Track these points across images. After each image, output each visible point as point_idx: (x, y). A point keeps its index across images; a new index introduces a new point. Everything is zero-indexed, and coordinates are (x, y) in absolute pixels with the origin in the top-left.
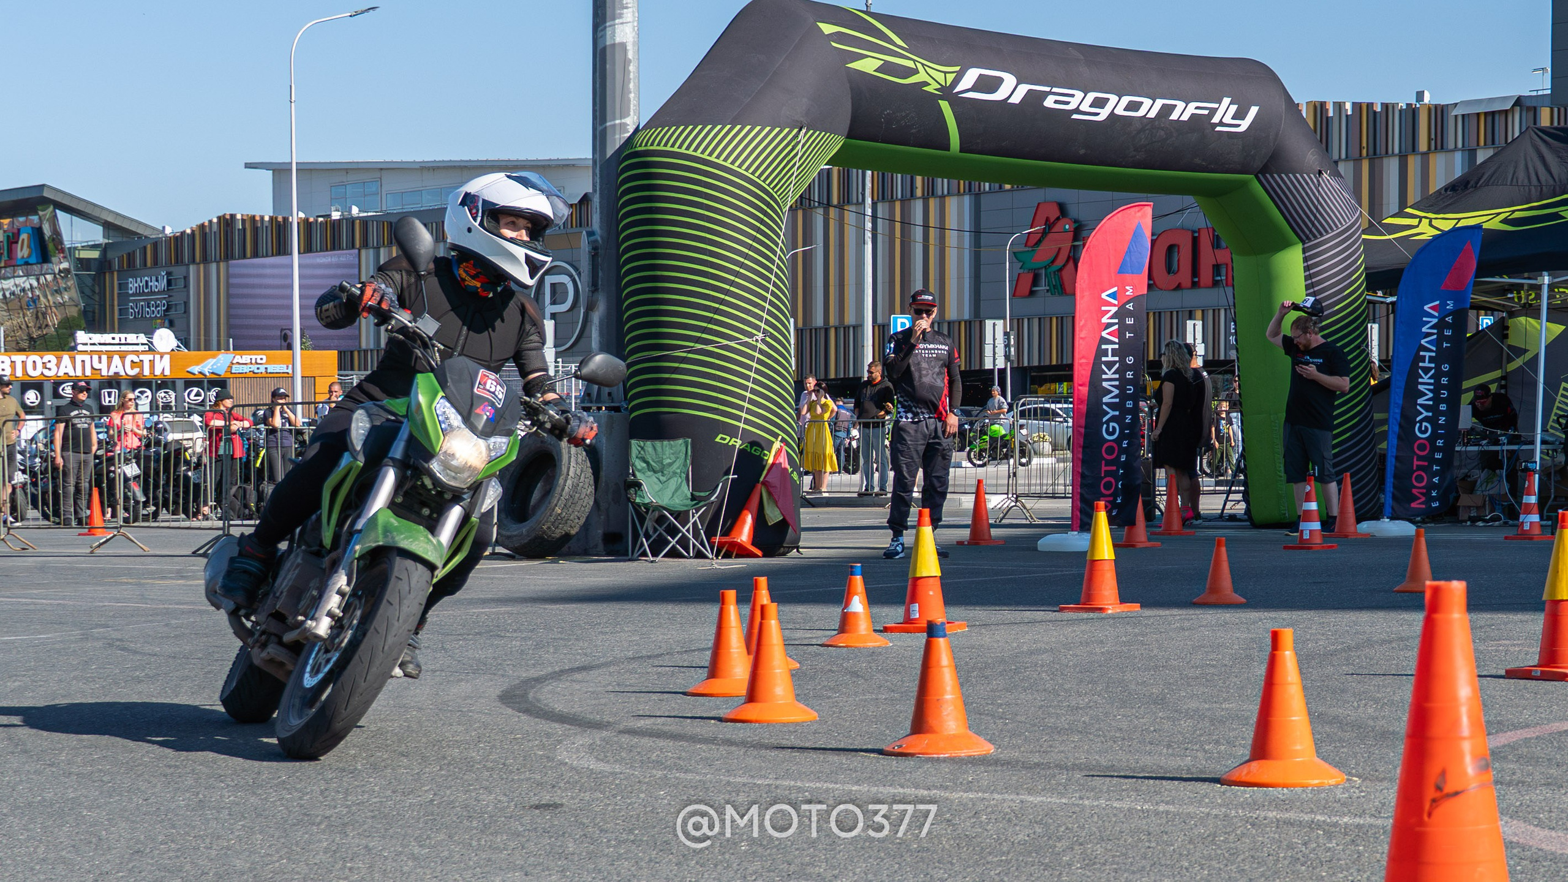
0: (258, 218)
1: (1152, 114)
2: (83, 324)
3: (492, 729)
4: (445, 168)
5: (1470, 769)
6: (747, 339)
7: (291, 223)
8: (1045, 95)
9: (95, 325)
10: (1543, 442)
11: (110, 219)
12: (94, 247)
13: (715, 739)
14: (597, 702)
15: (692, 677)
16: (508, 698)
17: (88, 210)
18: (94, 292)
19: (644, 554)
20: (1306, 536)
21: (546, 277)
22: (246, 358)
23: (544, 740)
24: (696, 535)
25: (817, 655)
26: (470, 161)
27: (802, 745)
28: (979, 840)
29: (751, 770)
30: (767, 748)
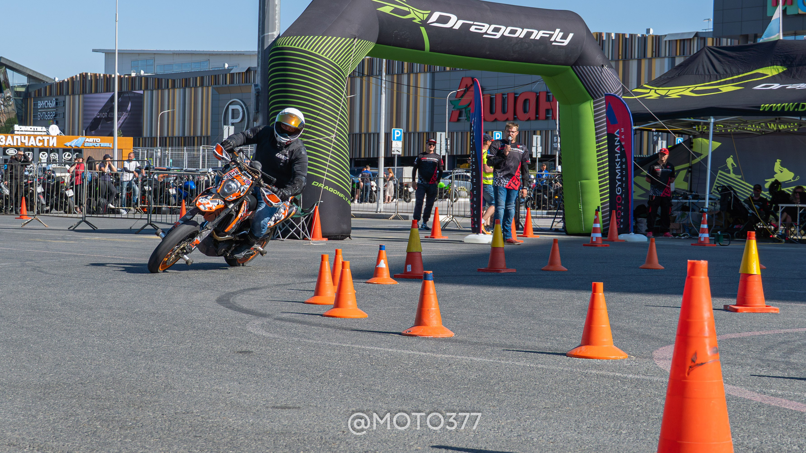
0: (98, 75)
1: (522, 36)
2: (17, 122)
3: (215, 315)
4: (184, 54)
5: (709, 353)
6: (327, 137)
7: (114, 78)
8: (471, 25)
9: (23, 122)
10: (710, 199)
11: (31, 74)
12: (23, 86)
13: (321, 324)
14: (262, 305)
15: (306, 295)
16: (220, 301)
17: (21, 69)
18: (22, 107)
19: (278, 237)
20: (594, 240)
21: (230, 106)
22: (91, 139)
23: (240, 321)
24: (303, 229)
25: (364, 287)
26: (196, 51)
27: (362, 329)
29: (339, 340)
30: (345, 330)
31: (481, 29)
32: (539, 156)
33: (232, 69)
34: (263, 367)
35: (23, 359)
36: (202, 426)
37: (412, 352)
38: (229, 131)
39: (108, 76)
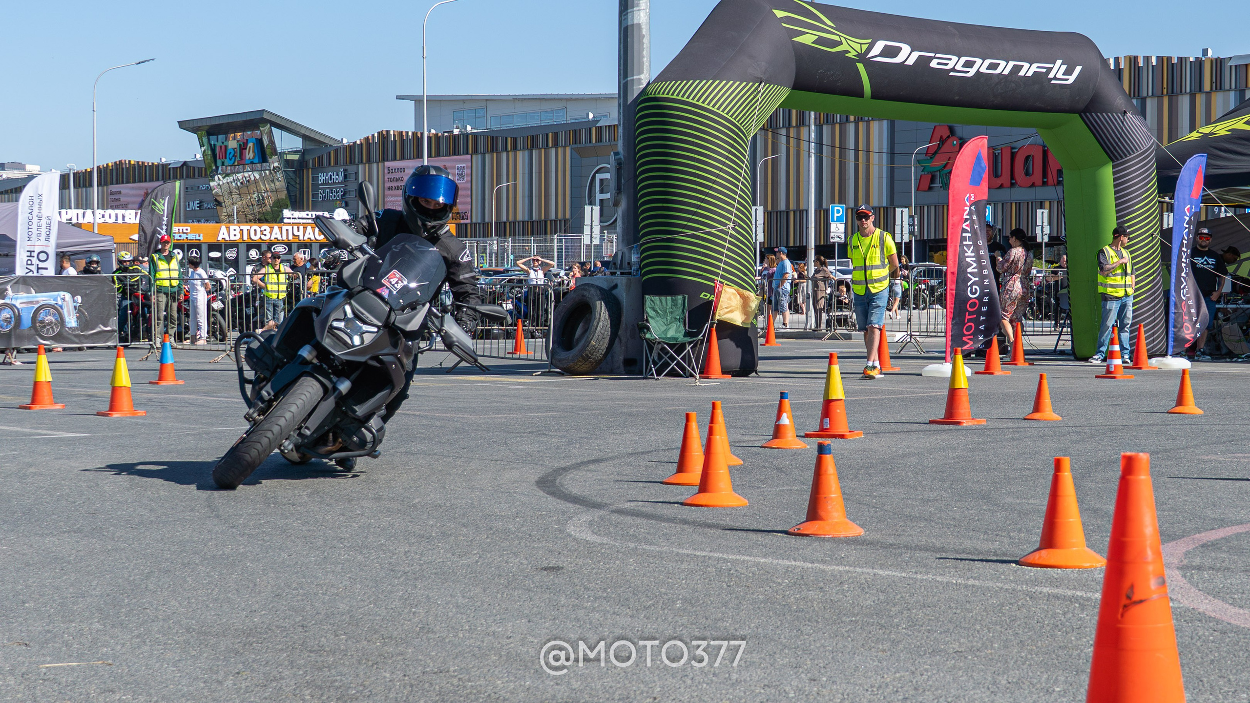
0: (404, 134)
1: (1006, 72)
3: (527, 507)
4: (529, 99)
6: (722, 227)
7: (424, 137)
8: (931, 59)
11: (307, 133)
12: (295, 152)
13: (675, 518)
14: (601, 487)
15: (665, 470)
16: (541, 482)
17: (292, 127)
18: (296, 182)
19: (652, 374)
21: (597, 175)
23: (561, 516)
24: (689, 361)
25: (756, 454)
28: (839, 604)
29: (694, 544)
30: (709, 527)
31: (947, 64)
32: (1046, 239)
33: (599, 121)
34: (571, 593)
35: (230, 587)
36: (455, 692)
37: (793, 563)
38: (592, 214)
39: (419, 135)
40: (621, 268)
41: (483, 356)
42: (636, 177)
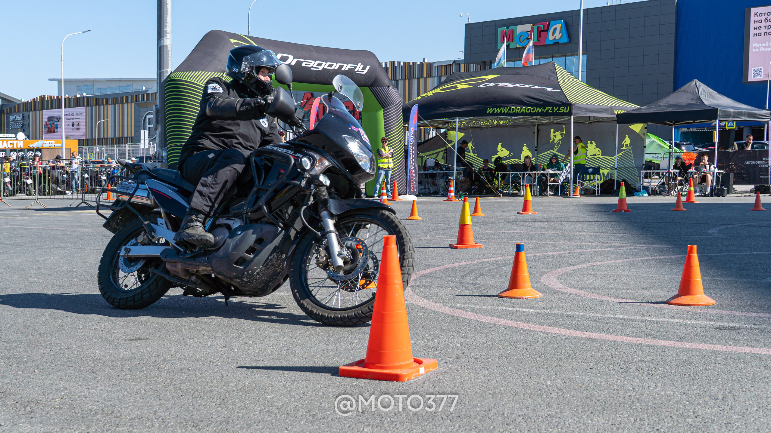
0: (53, 97)
1: (336, 68)
4: (114, 81)
8: (303, 62)
21: (147, 116)
22: (48, 142)
26: (124, 78)
31: (310, 65)
33: (148, 91)
38: (144, 134)
39: (60, 97)
40: (158, 159)
41: (92, 201)
42: (165, 116)
